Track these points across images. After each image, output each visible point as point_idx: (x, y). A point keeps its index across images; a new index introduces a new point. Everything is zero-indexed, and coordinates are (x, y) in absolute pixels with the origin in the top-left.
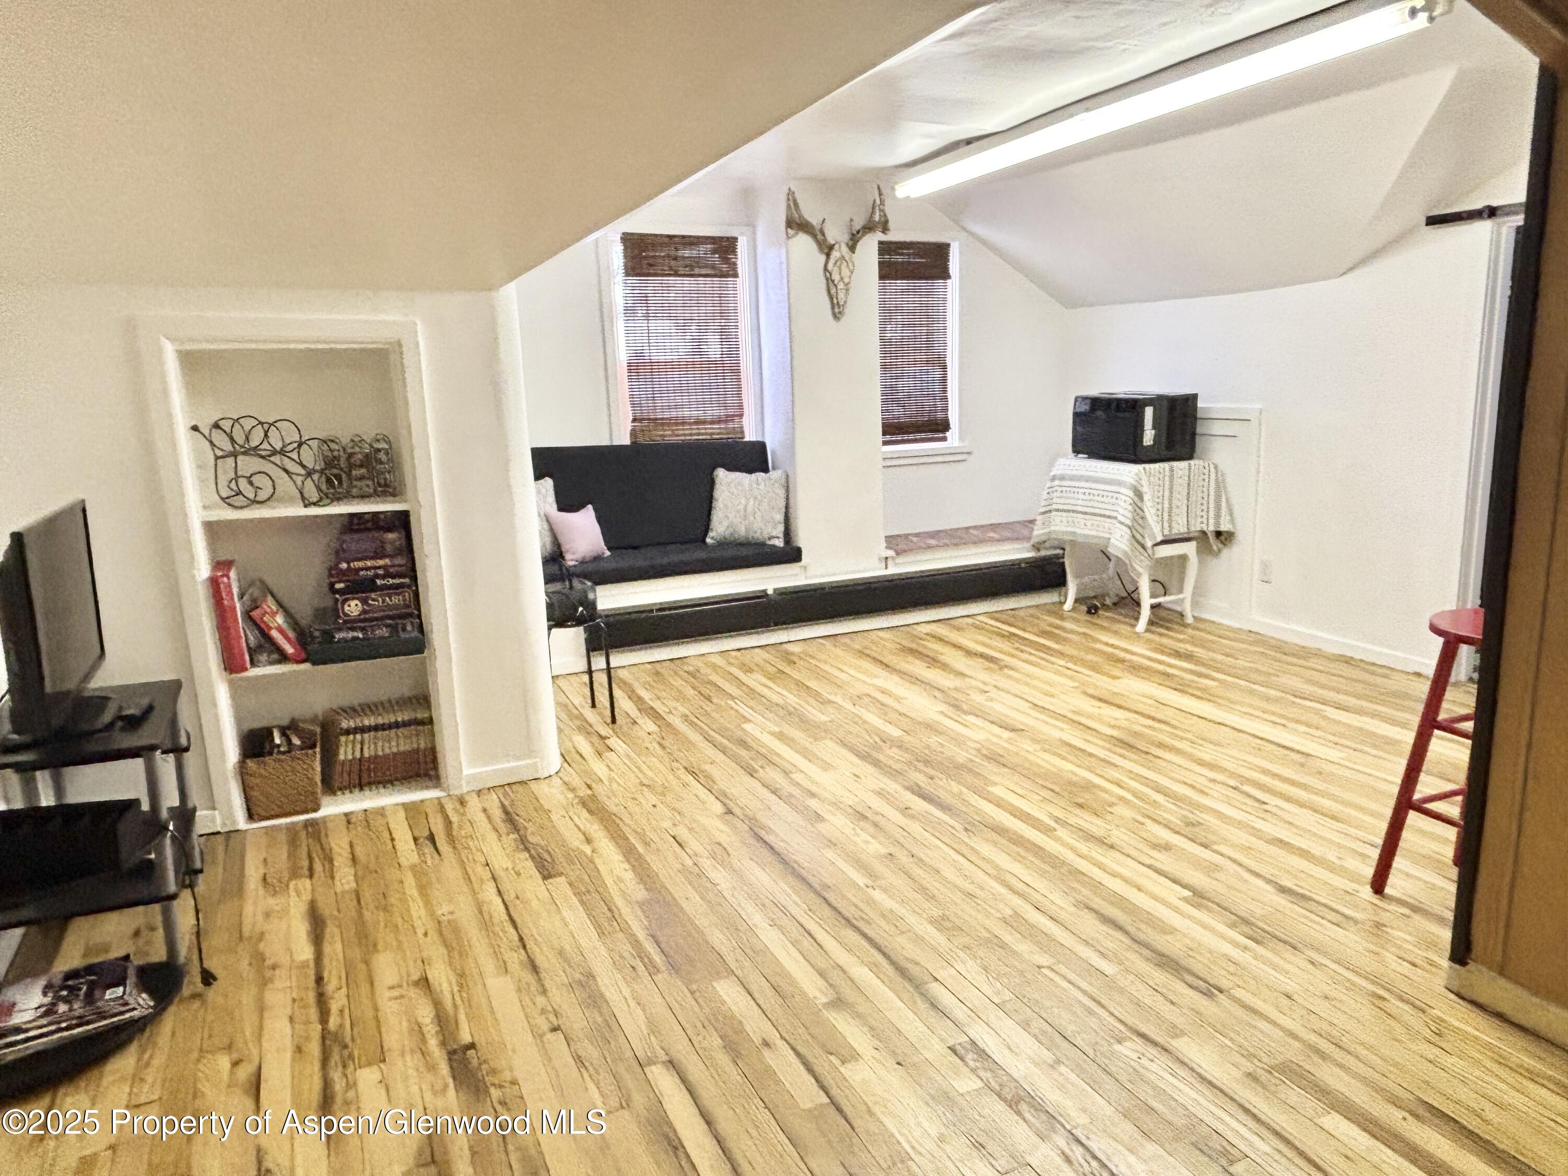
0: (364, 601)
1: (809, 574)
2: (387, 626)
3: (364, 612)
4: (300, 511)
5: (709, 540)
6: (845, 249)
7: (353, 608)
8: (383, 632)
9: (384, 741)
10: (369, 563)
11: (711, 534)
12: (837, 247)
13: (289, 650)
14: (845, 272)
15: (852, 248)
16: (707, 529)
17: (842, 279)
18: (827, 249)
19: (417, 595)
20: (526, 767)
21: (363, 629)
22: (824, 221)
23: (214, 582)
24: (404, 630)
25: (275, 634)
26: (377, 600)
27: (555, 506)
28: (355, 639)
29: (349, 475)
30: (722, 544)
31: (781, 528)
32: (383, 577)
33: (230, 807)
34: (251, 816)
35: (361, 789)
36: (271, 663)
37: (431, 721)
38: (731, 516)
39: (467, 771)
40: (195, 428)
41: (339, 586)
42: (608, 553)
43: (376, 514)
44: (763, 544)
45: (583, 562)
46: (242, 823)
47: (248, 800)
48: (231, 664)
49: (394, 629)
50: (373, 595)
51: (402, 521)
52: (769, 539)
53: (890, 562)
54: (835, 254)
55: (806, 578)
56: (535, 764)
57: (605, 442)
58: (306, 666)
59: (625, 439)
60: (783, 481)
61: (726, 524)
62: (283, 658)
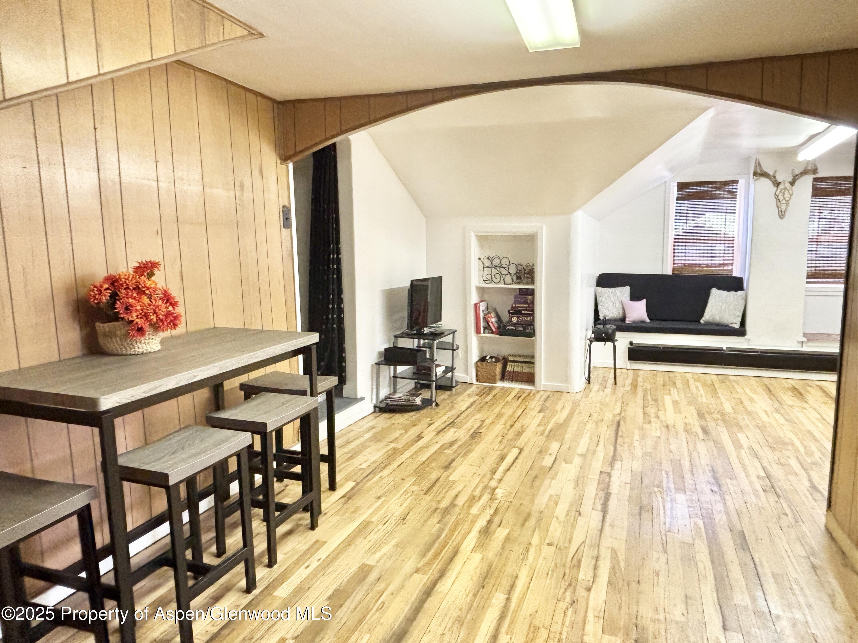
0: (518, 318)
1: (751, 343)
2: (523, 327)
3: (518, 321)
4: (503, 286)
5: (702, 321)
6: (788, 185)
7: (515, 319)
8: (521, 328)
9: (521, 367)
10: (521, 305)
11: (703, 318)
12: (782, 184)
13: (494, 330)
14: (787, 195)
15: (792, 183)
16: (702, 315)
17: (784, 198)
18: (777, 184)
19: (534, 317)
20: (565, 386)
21: (515, 327)
22: (776, 171)
23: (476, 306)
24: (528, 328)
25: (490, 324)
26: (522, 318)
27: (629, 298)
28: (512, 329)
29: (524, 276)
30: (708, 323)
31: (740, 319)
32: (524, 310)
33: (472, 376)
34: (477, 380)
35: (512, 382)
36: (489, 333)
37: (533, 363)
38: (714, 311)
39: (543, 383)
40: (479, 259)
41: (511, 311)
42: (648, 321)
43: (527, 289)
44: (728, 326)
45: (634, 322)
46: (474, 381)
47: (477, 376)
48: (478, 331)
49: (524, 328)
50: (521, 316)
51: (532, 292)
52: (732, 324)
53: (804, 344)
54: (781, 187)
55: (748, 345)
56: (568, 387)
57: (659, 273)
58: (498, 336)
59: (669, 272)
60: (744, 297)
61: (710, 314)
62: (493, 333)
